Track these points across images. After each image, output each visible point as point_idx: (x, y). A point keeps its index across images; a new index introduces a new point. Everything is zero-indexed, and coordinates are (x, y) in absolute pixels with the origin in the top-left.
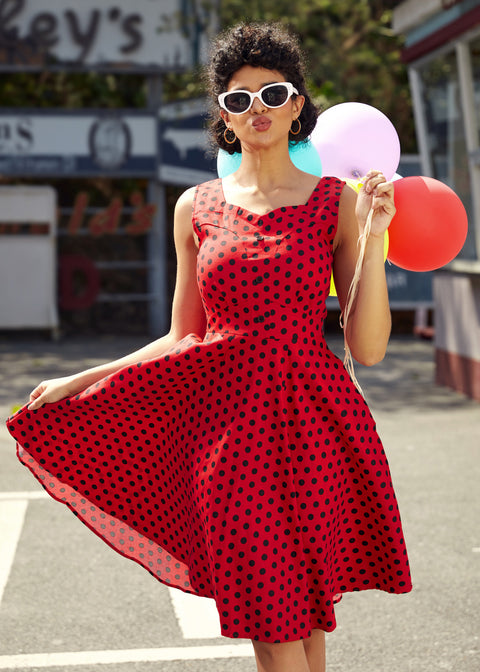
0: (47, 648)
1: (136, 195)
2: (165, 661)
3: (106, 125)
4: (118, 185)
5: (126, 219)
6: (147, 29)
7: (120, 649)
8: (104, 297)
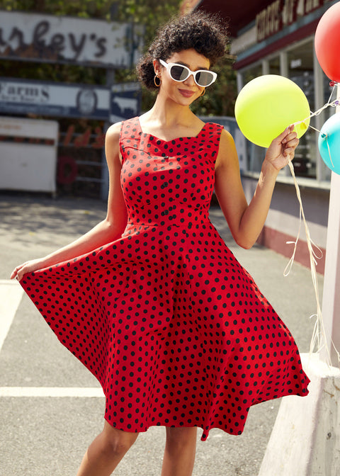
0: (22, 384)
1: (98, 129)
2: (88, 398)
3: (86, 92)
4: (90, 123)
5: (92, 140)
6: (109, 45)
7: (62, 387)
8: (79, 178)
